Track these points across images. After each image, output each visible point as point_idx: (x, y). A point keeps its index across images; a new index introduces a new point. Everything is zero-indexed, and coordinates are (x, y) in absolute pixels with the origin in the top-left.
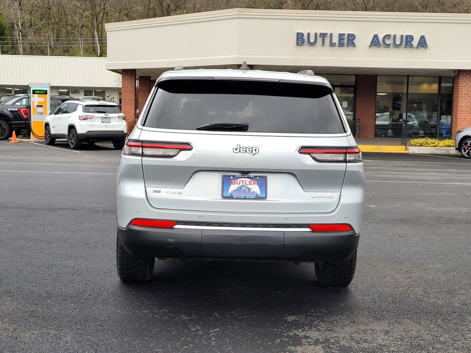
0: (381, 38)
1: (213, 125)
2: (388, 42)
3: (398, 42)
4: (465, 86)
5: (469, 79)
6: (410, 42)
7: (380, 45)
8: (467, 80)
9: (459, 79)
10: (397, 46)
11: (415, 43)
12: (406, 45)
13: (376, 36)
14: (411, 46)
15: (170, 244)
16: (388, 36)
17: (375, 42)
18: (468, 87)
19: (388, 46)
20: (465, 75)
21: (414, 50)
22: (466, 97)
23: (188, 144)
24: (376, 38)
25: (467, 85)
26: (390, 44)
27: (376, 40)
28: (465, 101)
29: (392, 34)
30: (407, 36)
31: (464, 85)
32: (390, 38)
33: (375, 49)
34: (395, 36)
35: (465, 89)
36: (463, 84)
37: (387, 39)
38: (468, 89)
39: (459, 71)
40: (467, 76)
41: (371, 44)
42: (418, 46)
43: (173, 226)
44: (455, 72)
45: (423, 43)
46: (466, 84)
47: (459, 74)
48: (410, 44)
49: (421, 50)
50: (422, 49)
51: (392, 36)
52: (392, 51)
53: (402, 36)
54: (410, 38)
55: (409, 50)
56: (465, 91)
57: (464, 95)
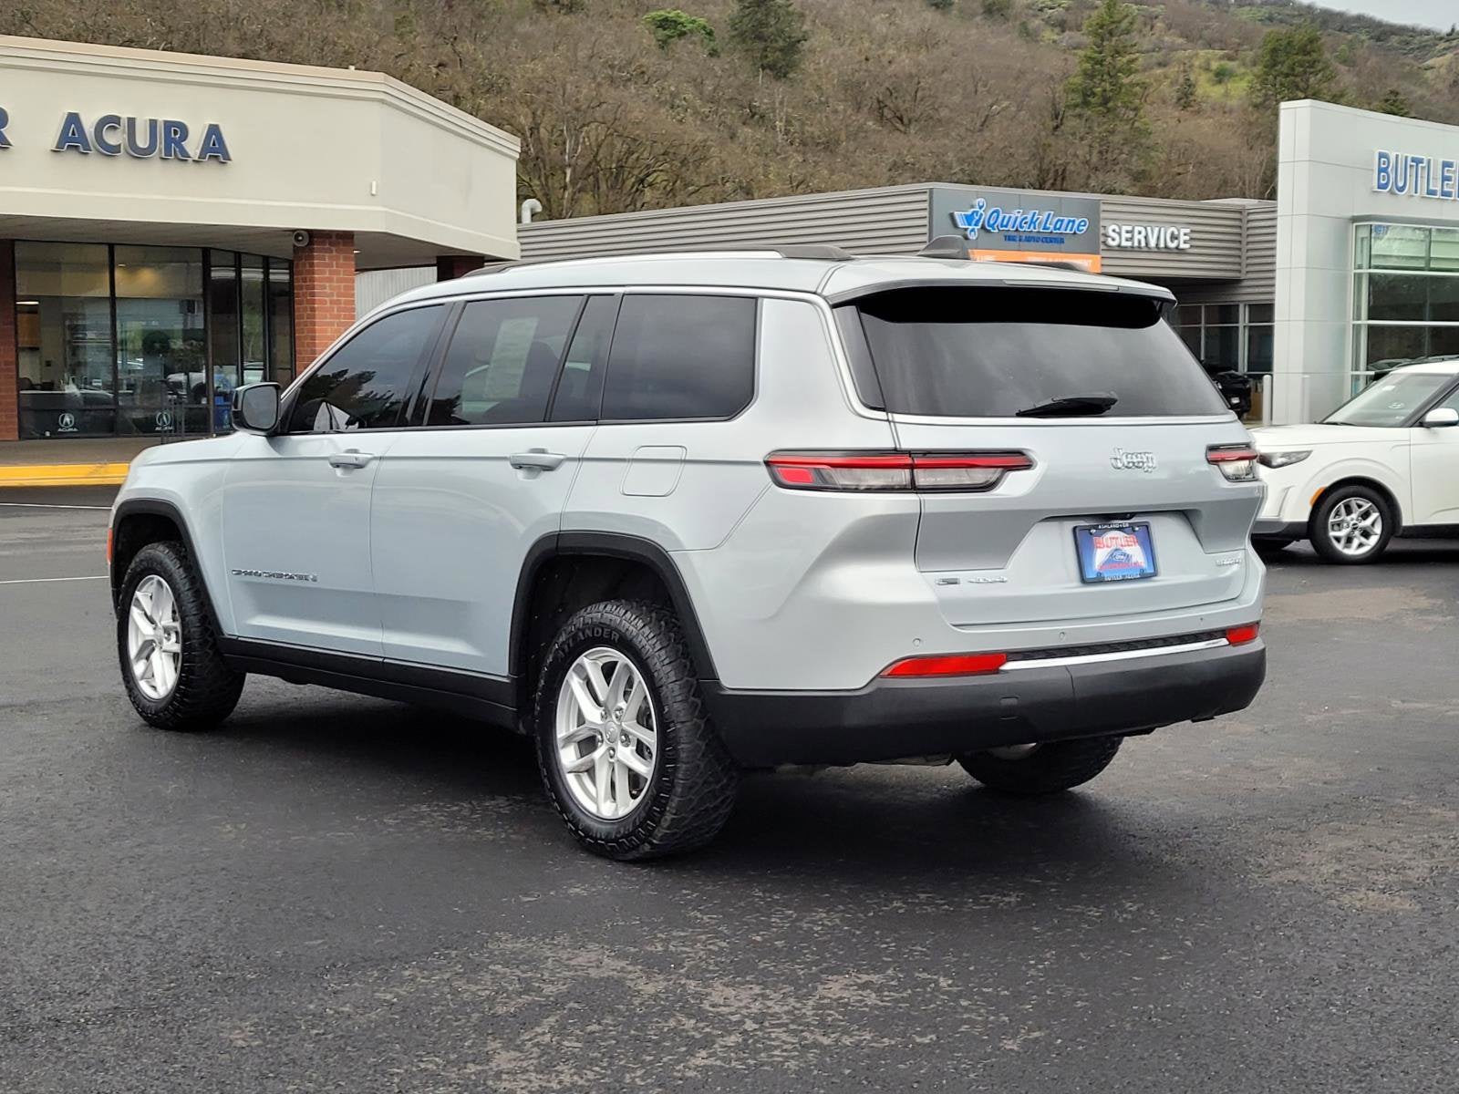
0: (89, 125)
1: (1059, 403)
2: (112, 139)
3: (142, 142)
4: (330, 280)
5: (338, 258)
6: (178, 144)
7: (87, 147)
8: (334, 263)
9: (312, 258)
10: (139, 154)
11: (193, 145)
12: (168, 152)
13: (73, 119)
14: (183, 157)
15: (1009, 711)
16: (110, 122)
17: (72, 138)
18: (337, 282)
19: (111, 151)
20: (327, 246)
21: (190, 167)
22: (335, 312)
23: (1019, 453)
24: (73, 126)
25: (335, 277)
26: (120, 145)
27: (73, 131)
28: (332, 324)
29: (124, 115)
30: (168, 125)
31: (327, 275)
32: (115, 128)
33: (72, 160)
34: (132, 121)
35: (331, 288)
36: (324, 273)
37: (109, 130)
38: (339, 287)
39: (312, 234)
40: (334, 249)
41: (60, 145)
42: (202, 156)
43: (1000, 665)
44: (300, 238)
45: (215, 149)
46: (331, 272)
47: (311, 243)
48: (177, 150)
49: (211, 169)
50: (214, 165)
51: (124, 123)
52: (122, 167)
53: (153, 123)
54: (176, 132)
55: (174, 167)
56: (332, 295)
57: (328, 305)
